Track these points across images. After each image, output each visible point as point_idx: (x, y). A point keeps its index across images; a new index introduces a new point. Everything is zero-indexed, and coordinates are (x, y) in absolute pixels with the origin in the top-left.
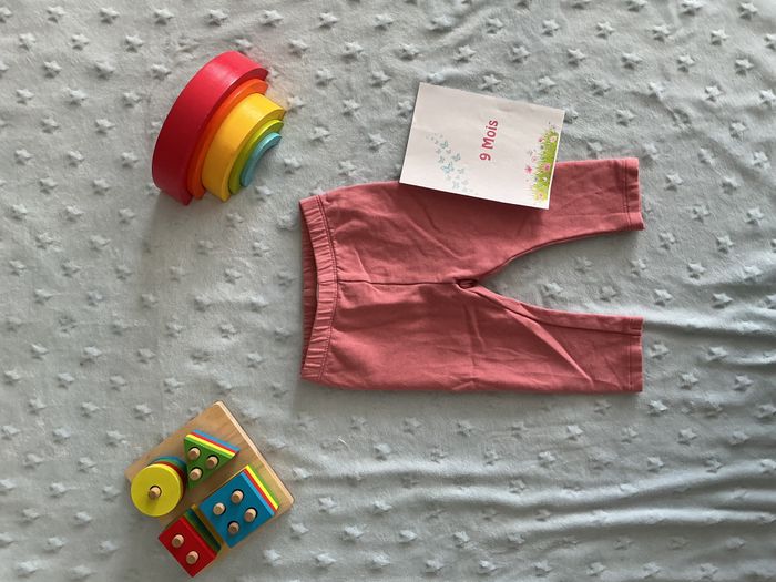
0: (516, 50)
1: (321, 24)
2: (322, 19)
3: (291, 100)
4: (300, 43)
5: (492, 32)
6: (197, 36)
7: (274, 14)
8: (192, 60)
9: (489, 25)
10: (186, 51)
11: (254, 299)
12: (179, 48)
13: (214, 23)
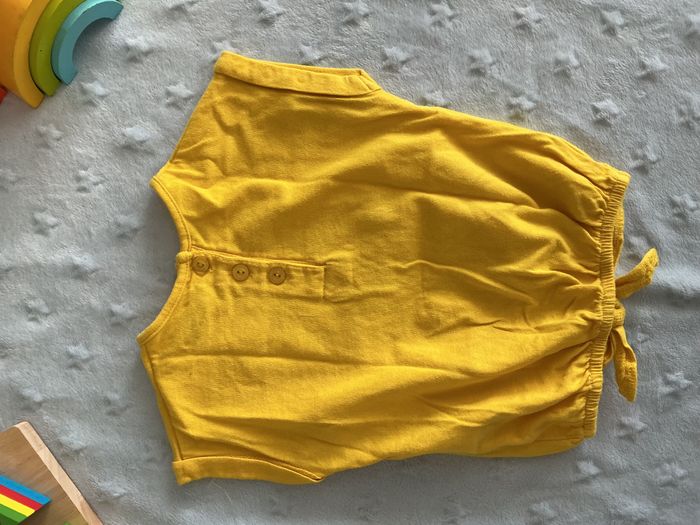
11: (78, 260)
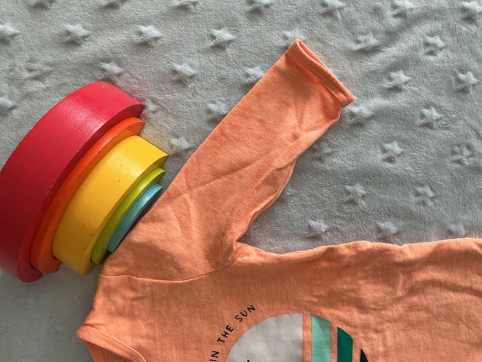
0: (462, 76)
1: (211, 43)
2: (213, 37)
3: (174, 141)
4: (185, 68)
5: (431, 53)
6: (50, 59)
7: (151, 31)
8: (44, 90)
9: (427, 45)
10: (36, 78)
12: (27, 75)
13: (73, 42)
